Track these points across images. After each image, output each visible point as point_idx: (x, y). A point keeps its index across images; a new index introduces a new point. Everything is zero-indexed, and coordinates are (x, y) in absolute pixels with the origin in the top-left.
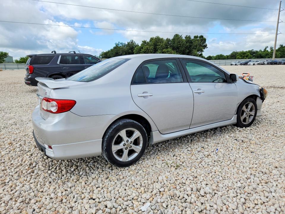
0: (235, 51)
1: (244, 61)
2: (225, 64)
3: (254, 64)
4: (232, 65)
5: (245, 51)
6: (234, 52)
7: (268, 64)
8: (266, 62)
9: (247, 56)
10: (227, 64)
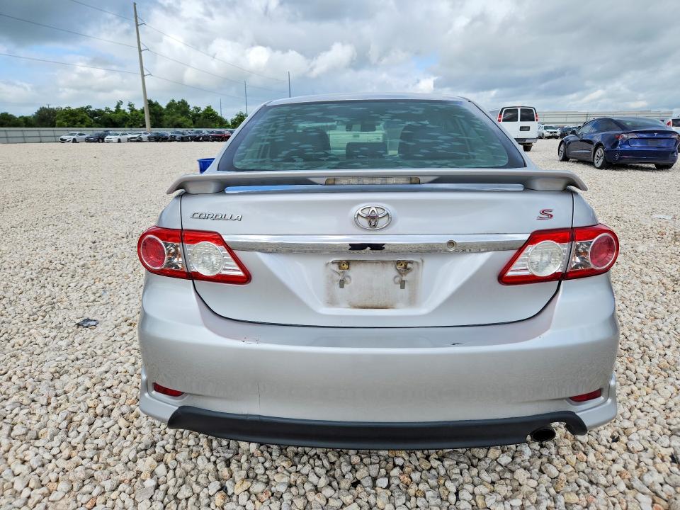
0: (47, 107)
1: (89, 132)
2: (38, 139)
3: (119, 141)
4: (63, 141)
5: (74, 107)
6: (43, 110)
7: (150, 139)
8: (144, 137)
9: (82, 121)
10: (44, 139)
